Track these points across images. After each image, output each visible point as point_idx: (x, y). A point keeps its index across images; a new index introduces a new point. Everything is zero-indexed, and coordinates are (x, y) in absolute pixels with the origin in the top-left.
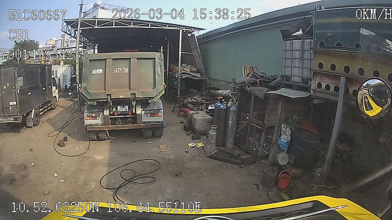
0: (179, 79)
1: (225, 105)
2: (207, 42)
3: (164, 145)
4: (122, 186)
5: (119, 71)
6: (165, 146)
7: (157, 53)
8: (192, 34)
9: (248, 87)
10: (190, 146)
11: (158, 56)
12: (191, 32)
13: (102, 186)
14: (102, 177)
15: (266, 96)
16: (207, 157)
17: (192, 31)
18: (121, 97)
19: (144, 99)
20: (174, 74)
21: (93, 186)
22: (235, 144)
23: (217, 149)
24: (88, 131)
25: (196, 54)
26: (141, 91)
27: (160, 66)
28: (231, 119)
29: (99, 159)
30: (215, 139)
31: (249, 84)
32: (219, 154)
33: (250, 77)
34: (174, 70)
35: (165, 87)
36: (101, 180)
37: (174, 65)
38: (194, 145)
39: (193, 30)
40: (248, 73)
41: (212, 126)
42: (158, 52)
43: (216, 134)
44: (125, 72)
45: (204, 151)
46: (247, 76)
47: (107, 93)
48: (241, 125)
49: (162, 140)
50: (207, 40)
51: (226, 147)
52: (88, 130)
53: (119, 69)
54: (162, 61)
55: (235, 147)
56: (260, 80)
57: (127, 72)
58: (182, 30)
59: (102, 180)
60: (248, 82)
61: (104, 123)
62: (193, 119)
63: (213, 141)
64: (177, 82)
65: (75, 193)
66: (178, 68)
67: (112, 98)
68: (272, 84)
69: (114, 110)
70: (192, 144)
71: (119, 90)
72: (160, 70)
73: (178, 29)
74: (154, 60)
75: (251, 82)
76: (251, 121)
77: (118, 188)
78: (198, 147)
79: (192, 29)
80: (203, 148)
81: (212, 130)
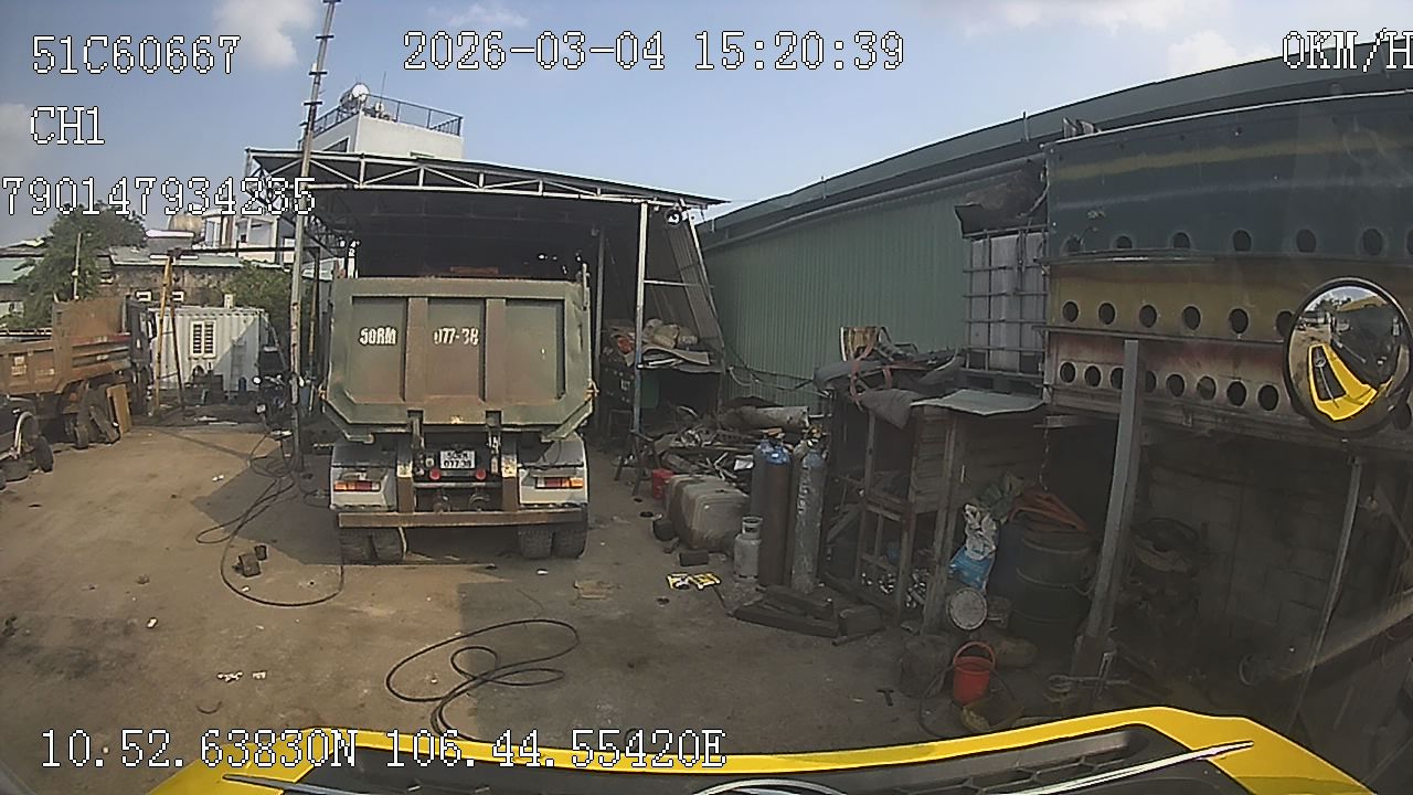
0: (637, 372)
1: (785, 451)
2: (729, 246)
3: (590, 582)
4: (459, 694)
5: (449, 339)
6: (594, 582)
7: (569, 283)
8: (681, 217)
9: (858, 392)
10: (674, 584)
11: (572, 293)
12: (677, 212)
13: (392, 691)
14: (392, 669)
15: (910, 417)
16: (729, 615)
17: (680, 209)
18: (453, 422)
19: (528, 430)
20: (621, 354)
21: (366, 691)
22: (819, 575)
23: (761, 591)
24: (343, 528)
25: (695, 285)
26: (520, 403)
27: (580, 326)
28: (803, 494)
29: (378, 617)
30: (756, 560)
31: (859, 382)
32: (766, 606)
33: (862, 359)
34: (620, 339)
35: (593, 394)
36: (390, 676)
37: (620, 324)
38: (686, 582)
39: (684, 205)
40: (858, 349)
41: (746, 521)
42: (573, 281)
43: (761, 544)
44: (467, 342)
45: (720, 598)
46: (856, 356)
47: (411, 405)
48: (842, 518)
49: (582, 565)
50: (732, 240)
51: (790, 586)
52: (341, 525)
53: (450, 333)
54: (585, 309)
55: (822, 585)
56: (893, 367)
57: (475, 343)
58: (649, 205)
59: (393, 677)
60: (857, 374)
61: (395, 503)
62: (684, 498)
63: (750, 569)
64: (632, 382)
65: (305, 710)
66: (632, 334)
67: (424, 422)
68: (931, 378)
69: (430, 461)
70: (679, 579)
71: (448, 399)
72: (579, 341)
73: (635, 201)
74: (560, 306)
75: (867, 374)
76: (870, 499)
77: (446, 699)
78: (701, 587)
79: (682, 200)
80: (716, 590)
81: (744, 531)
